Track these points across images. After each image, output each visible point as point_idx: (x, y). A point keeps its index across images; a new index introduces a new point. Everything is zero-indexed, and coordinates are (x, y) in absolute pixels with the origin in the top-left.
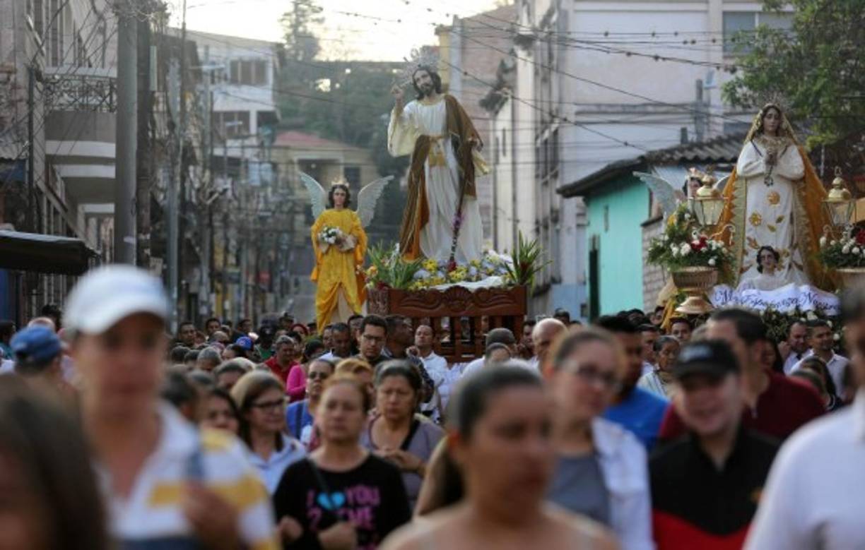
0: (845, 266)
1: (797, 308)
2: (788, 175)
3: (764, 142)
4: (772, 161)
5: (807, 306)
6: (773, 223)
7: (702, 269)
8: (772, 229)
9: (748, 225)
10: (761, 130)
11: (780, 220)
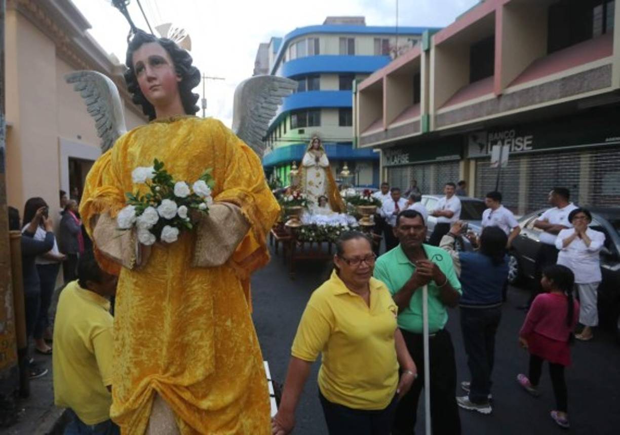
0: (360, 205)
1: (340, 224)
2: (323, 165)
3: (313, 153)
4: (317, 160)
5: (345, 224)
6: (318, 185)
7: (299, 207)
8: (317, 187)
9: (308, 185)
10: (312, 148)
11: (320, 183)
